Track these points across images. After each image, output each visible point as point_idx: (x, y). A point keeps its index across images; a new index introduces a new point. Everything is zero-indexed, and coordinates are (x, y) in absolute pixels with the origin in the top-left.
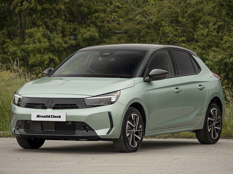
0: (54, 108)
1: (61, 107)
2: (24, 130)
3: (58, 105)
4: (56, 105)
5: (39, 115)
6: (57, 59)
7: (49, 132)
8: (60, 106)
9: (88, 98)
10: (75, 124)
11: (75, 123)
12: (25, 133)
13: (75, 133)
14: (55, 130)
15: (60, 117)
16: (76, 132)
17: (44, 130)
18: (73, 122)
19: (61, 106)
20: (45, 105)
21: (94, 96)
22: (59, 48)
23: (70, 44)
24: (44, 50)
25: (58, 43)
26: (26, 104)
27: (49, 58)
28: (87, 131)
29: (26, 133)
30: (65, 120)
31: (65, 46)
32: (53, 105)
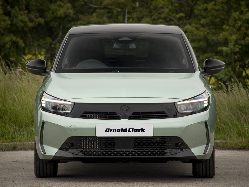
0: (131, 118)
1: (142, 116)
2: (81, 151)
3: (138, 113)
4: (134, 113)
5: (109, 129)
6: (21, 43)
7: (124, 153)
8: (140, 114)
9: (178, 103)
10: (166, 140)
11: (166, 138)
12: (83, 155)
13: (166, 153)
14: (133, 150)
15: (143, 130)
16: (166, 151)
17: (116, 150)
18: (162, 137)
19: (142, 114)
20: (117, 114)
21: (185, 100)
22: (23, 28)
23: (37, 23)
24: (5, 30)
25: (22, 21)
26: (83, 113)
27: (11, 40)
28: (182, 150)
29: (85, 155)
30: (152, 135)
31: (30, 25)
32: (130, 114)
